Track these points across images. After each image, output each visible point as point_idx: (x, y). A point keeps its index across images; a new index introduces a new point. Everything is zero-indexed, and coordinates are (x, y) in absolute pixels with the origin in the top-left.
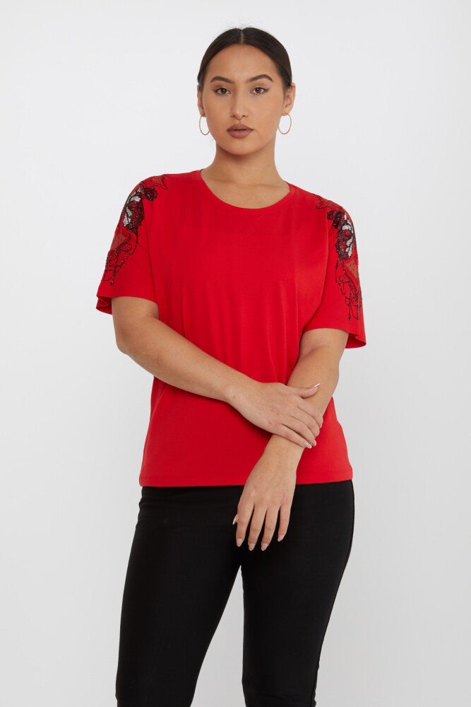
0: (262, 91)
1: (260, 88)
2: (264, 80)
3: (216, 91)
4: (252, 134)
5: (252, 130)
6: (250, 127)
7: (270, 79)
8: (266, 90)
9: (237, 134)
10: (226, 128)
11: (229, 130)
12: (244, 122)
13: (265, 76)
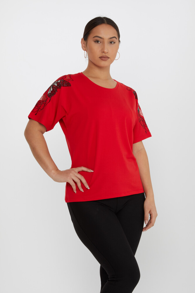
0: (113, 43)
1: (112, 42)
2: (114, 39)
3: (95, 42)
4: (109, 59)
5: (109, 58)
6: (109, 57)
7: (116, 38)
8: (114, 43)
9: (104, 59)
10: (99, 57)
11: (100, 57)
12: (107, 55)
13: (115, 37)
